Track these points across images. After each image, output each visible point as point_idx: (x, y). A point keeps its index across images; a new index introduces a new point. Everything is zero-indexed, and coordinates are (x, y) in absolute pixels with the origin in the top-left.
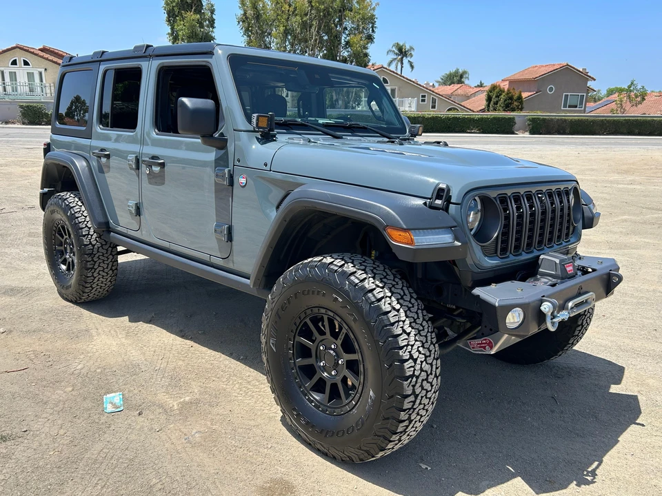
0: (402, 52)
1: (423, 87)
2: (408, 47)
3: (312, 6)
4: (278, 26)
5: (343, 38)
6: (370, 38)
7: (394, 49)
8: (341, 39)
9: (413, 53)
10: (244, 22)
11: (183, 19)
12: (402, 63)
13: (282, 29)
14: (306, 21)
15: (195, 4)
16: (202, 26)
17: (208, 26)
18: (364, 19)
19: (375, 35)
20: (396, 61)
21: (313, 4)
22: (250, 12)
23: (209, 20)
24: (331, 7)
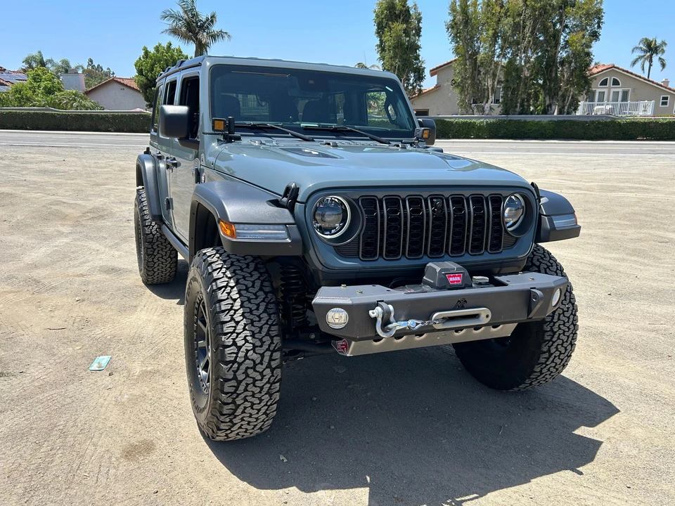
0: (652, 48)
1: (661, 86)
2: (659, 42)
3: (527, 6)
4: (488, 30)
5: (562, 37)
6: (595, 36)
7: (641, 46)
8: (559, 37)
9: (665, 48)
10: (453, 28)
11: (391, 30)
12: (651, 61)
13: (491, 32)
14: (519, 22)
15: (403, 15)
16: (407, 34)
17: (414, 35)
18: (588, 15)
19: (601, 32)
20: (643, 60)
21: (528, 3)
22: (459, 17)
23: (415, 29)
24: (550, 5)
